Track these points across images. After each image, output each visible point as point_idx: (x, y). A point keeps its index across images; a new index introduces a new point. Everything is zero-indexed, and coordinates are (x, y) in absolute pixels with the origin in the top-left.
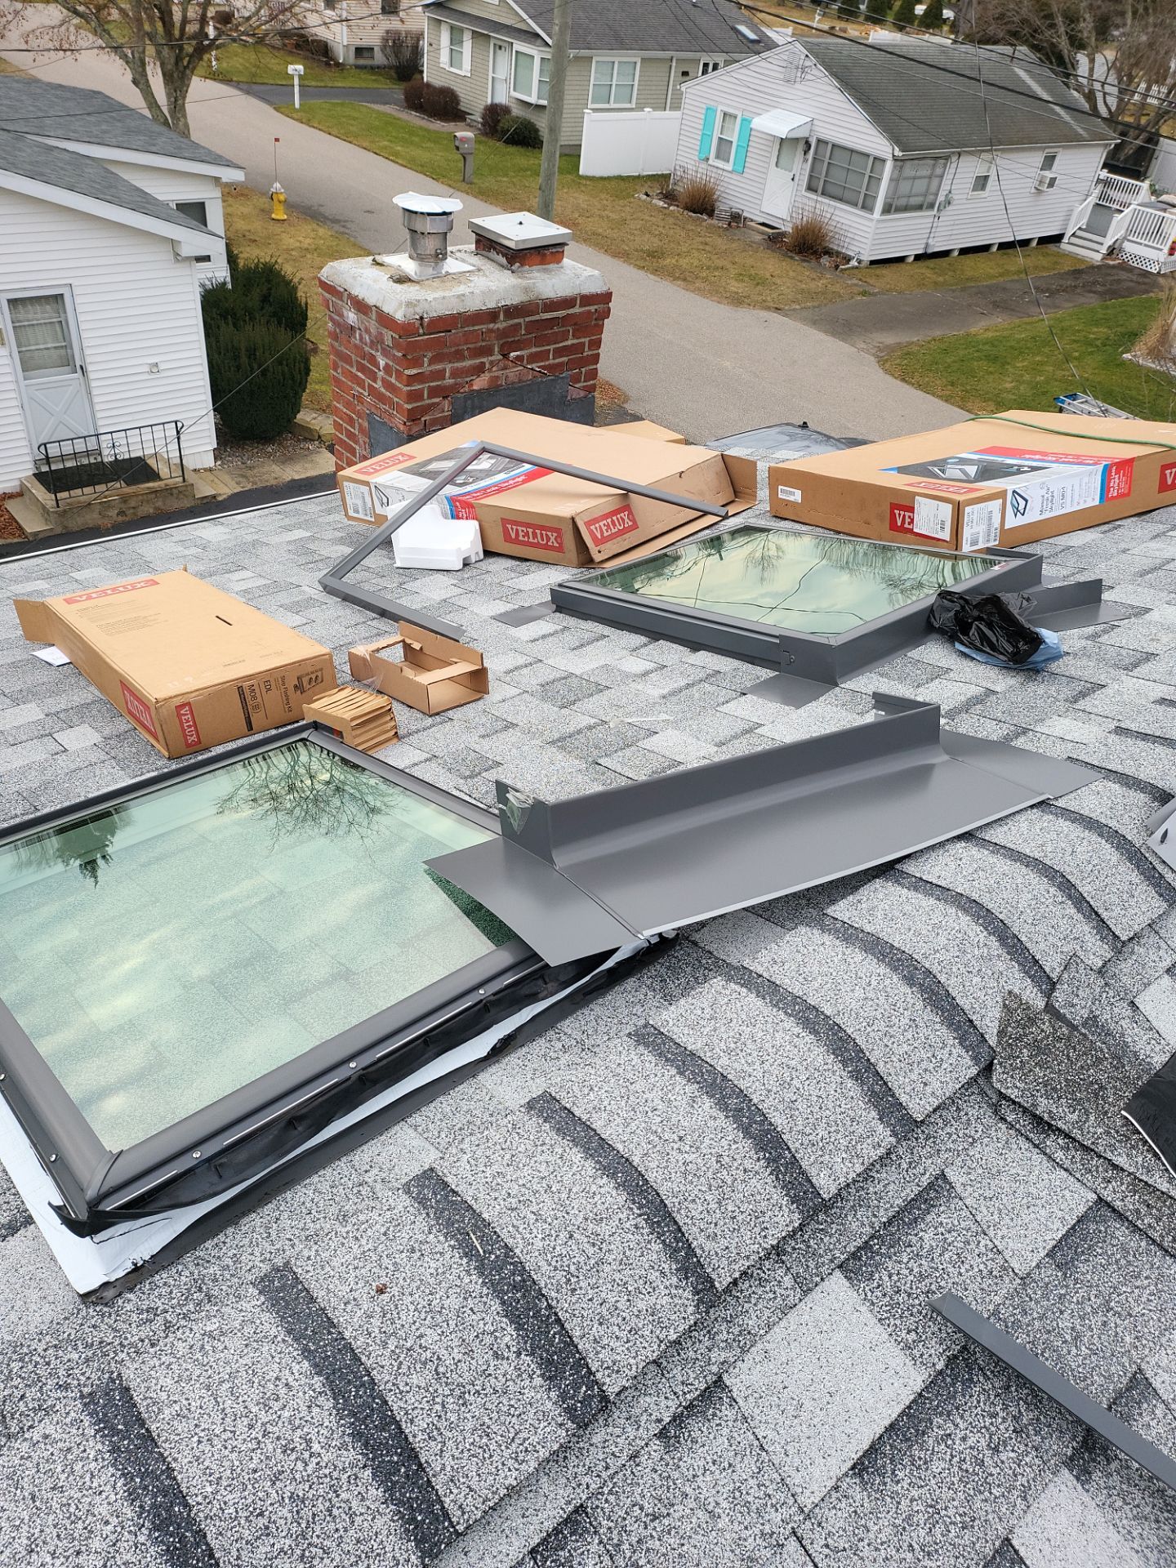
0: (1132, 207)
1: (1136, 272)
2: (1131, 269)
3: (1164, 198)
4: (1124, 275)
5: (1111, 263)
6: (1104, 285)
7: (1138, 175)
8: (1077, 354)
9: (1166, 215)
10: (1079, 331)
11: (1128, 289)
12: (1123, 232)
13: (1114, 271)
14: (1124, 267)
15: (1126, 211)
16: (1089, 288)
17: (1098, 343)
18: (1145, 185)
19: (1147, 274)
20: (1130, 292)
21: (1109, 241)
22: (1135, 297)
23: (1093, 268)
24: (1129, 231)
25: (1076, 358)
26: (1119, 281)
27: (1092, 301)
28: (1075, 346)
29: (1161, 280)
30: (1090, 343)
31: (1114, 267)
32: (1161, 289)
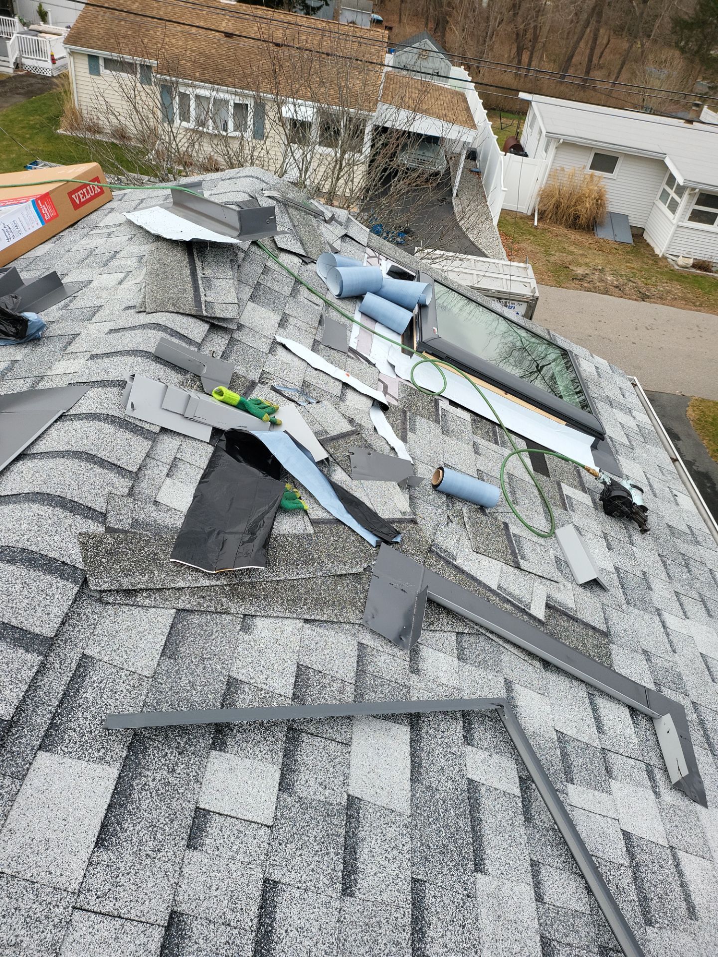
0: (15, 35)
1: (39, 77)
2: (35, 76)
3: (32, 27)
4: (33, 81)
5: (21, 73)
6: (23, 88)
7: (10, 13)
8: (28, 136)
9: (39, 38)
10: (22, 120)
11: (39, 89)
12: (17, 52)
13: (25, 79)
14: (29, 75)
15: (13, 38)
16: (14, 91)
17: (38, 126)
18: (16, 19)
19: (46, 78)
20: (41, 91)
21: (12, 60)
22: (46, 94)
23: (10, 79)
24: (21, 51)
25: (28, 138)
26: (31, 85)
27: (20, 100)
28: (24, 130)
29: (55, 80)
30: (32, 127)
31: (23, 76)
32: (57, 85)
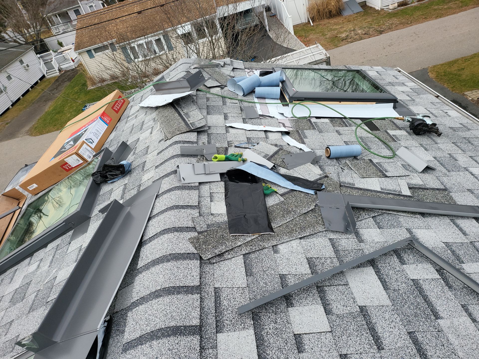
0: (53, 58)
1: (70, 70)
2: (69, 71)
3: (59, 51)
4: (69, 73)
5: (62, 73)
6: (66, 78)
7: (48, 50)
8: (77, 97)
9: (63, 55)
10: (72, 92)
11: (73, 75)
12: (57, 65)
13: (65, 74)
14: (66, 72)
15: (53, 60)
16: (63, 81)
17: (79, 91)
18: (51, 51)
19: (73, 69)
20: (74, 76)
21: (57, 69)
22: (76, 76)
23: (59, 77)
24: (59, 64)
25: (78, 98)
26: (69, 75)
27: (68, 83)
28: (74, 96)
29: (78, 68)
30: (77, 93)
31: (64, 73)
32: (79, 70)
